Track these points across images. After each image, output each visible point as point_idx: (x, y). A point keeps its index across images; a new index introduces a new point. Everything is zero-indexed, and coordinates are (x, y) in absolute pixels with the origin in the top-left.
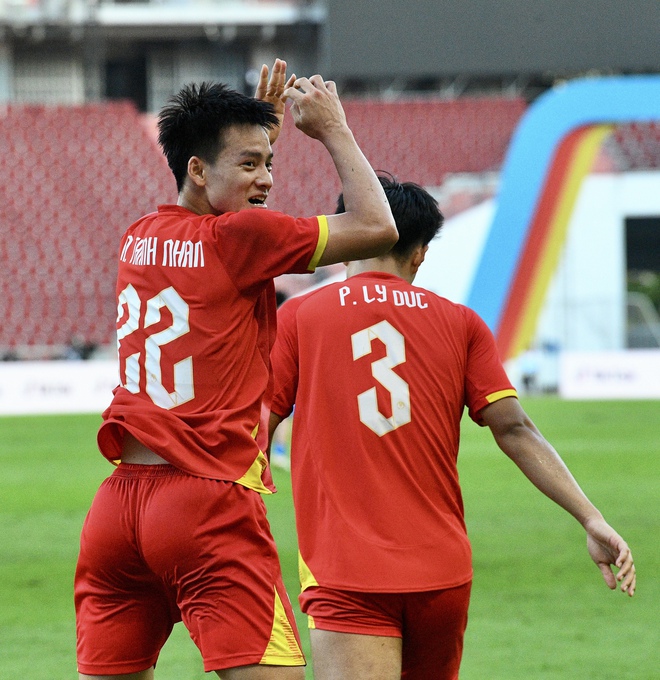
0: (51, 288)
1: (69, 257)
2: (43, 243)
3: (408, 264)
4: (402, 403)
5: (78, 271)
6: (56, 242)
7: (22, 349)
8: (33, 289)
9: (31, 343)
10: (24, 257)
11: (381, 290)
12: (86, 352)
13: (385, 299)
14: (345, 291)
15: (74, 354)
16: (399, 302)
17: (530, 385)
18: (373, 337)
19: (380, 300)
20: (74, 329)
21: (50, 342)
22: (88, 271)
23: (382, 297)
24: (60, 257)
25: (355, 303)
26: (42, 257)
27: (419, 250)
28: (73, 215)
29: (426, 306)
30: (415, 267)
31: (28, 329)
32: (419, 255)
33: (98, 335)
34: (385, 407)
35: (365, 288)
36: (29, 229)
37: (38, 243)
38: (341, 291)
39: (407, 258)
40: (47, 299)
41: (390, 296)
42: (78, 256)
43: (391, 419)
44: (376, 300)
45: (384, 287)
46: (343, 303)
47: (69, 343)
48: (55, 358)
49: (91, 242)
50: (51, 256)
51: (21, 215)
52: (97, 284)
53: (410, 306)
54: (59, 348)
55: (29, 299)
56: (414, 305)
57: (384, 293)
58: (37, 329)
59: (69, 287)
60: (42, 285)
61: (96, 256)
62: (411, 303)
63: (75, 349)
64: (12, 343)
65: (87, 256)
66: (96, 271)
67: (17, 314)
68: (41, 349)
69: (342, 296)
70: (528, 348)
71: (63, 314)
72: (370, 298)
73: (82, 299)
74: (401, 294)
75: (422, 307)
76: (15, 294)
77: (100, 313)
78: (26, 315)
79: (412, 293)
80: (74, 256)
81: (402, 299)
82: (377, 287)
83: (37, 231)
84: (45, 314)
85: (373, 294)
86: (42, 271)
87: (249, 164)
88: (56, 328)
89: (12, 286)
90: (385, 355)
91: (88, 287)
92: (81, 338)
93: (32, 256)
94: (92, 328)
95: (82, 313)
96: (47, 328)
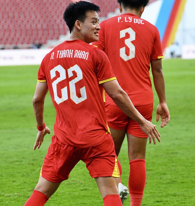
0: (28, 27)
1: (33, 17)
2: (25, 13)
3: (139, 12)
4: (132, 52)
5: (36, 21)
6: (29, 13)
7: (20, 45)
8: (23, 27)
9: (22, 43)
10: (20, 17)
11: (130, 18)
12: (39, 46)
13: (131, 21)
14: (119, 18)
15: (35, 47)
16: (135, 22)
17: (173, 55)
18: (126, 32)
19: (129, 21)
20: (35, 39)
21: (28, 43)
22: (39, 21)
23: (130, 20)
24: (31, 17)
25: (122, 22)
26: (25, 17)
27: (142, 8)
28: (35, 4)
29: (143, 23)
30: (141, 13)
31: (21, 39)
32: (142, 10)
33: (43, 41)
34: (127, 53)
35: (126, 18)
36: (21, 8)
37: (24, 13)
38: (118, 18)
39: (139, 10)
40: (27, 30)
41: (133, 20)
42: (36, 17)
43: (129, 56)
44: (128, 22)
45: (131, 18)
46: (119, 22)
47: (34, 43)
48: (29, 48)
49: (40, 12)
50: (28, 17)
51: (18, 4)
52: (42, 25)
53: (138, 23)
54: (31, 45)
55: (21, 30)
56: (140, 23)
57: (131, 19)
58: (24, 39)
59: (34, 26)
60: (25, 26)
61: (42, 17)
62: (139, 22)
63: (36, 45)
64: (17, 43)
65: (39, 16)
66: (42, 21)
67: (18, 35)
68: (25, 45)
69: (119, 19)
70: (172, 44)
71: (32, 34)
72: (127, 21)
73: (38, 30)
74: (136, 20)
75: (142, 24)
76: (17, 29)
77: (43, 34)
78: (21, 35)
79: (140, 20)
80: (35, 17)
81: (136, 21)
82: (129, 18)
83: (24, 9)
84: (26, 35)
85: (128, 19)
86: (25, 21)
87: (94, 22)
88: (30, 39)
89: (16, 26)
90: (129, 38)
91: (39, 26)
92: (37, 42)
93: (22, 17)
94: (41, 39)
95: (37, 34)
96: (27, 39)
